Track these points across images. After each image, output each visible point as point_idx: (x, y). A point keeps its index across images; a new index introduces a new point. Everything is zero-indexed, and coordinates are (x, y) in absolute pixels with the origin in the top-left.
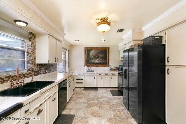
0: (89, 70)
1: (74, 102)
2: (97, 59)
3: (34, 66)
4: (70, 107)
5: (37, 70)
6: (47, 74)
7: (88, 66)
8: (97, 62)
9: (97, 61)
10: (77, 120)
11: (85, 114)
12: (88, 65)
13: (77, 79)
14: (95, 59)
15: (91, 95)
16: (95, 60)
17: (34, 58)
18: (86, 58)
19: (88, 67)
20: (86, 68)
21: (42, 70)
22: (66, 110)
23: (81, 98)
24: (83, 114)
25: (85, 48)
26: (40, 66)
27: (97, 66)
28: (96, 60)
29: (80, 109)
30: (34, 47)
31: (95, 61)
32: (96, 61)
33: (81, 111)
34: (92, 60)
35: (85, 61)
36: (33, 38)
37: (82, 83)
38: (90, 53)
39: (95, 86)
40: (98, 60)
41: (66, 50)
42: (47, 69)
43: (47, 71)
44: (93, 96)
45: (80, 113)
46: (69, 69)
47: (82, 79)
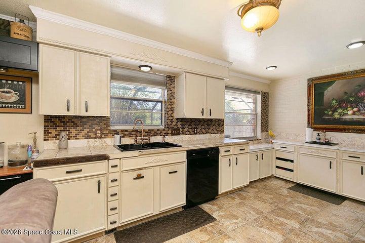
0: (318, 141)
1: (241, 201)
2: (355, 109)
3: (172, 121)
4: (224, 204)
5: (176, 127)
6: (198, 135)
7: (316, 129)
8: (355, 117)
9: (354, 113)
10: (209, 229)
11: (234, 230)
12: (318, 126)
13: (277, 158)
14: (346, 108)
15: (296, 205)
16: (345, 112)
17: (173, 110)
18: (312, 107)
19: (316, 133)
20: (309, 134)
21: (186, 129)
22: (213, 205)
23: (263, 200)
24: (231, 227)
25: (309, 80)
26: (183, 123)
27: (354, 130)
28: (350, 112)
29: (237, 217)
30: (171, 95)
31: (347, 114)
32: (350, 114)
33: (235, 221)
34: (334, 111)
35: (309, 115)
36: (170, 83)
37: (292, 171)
38: (326, 92)
39: (333, 190)
40: (359, 111)
41: (258, 93)
42: (197, 128)
43: (197, 131)
44: (301, 208)
45: (227, 223)
46: (265, 133)
47: (292, 161)
